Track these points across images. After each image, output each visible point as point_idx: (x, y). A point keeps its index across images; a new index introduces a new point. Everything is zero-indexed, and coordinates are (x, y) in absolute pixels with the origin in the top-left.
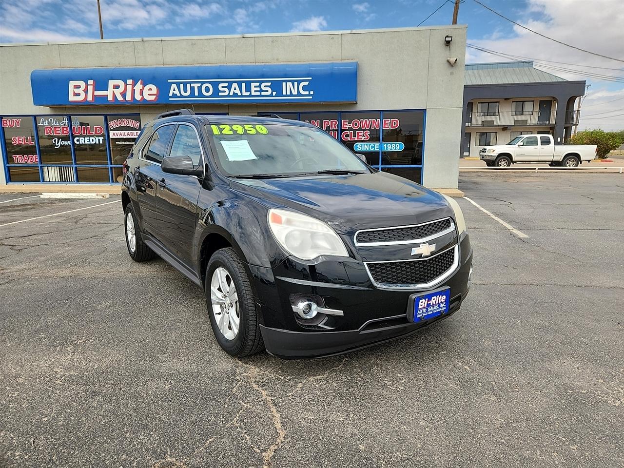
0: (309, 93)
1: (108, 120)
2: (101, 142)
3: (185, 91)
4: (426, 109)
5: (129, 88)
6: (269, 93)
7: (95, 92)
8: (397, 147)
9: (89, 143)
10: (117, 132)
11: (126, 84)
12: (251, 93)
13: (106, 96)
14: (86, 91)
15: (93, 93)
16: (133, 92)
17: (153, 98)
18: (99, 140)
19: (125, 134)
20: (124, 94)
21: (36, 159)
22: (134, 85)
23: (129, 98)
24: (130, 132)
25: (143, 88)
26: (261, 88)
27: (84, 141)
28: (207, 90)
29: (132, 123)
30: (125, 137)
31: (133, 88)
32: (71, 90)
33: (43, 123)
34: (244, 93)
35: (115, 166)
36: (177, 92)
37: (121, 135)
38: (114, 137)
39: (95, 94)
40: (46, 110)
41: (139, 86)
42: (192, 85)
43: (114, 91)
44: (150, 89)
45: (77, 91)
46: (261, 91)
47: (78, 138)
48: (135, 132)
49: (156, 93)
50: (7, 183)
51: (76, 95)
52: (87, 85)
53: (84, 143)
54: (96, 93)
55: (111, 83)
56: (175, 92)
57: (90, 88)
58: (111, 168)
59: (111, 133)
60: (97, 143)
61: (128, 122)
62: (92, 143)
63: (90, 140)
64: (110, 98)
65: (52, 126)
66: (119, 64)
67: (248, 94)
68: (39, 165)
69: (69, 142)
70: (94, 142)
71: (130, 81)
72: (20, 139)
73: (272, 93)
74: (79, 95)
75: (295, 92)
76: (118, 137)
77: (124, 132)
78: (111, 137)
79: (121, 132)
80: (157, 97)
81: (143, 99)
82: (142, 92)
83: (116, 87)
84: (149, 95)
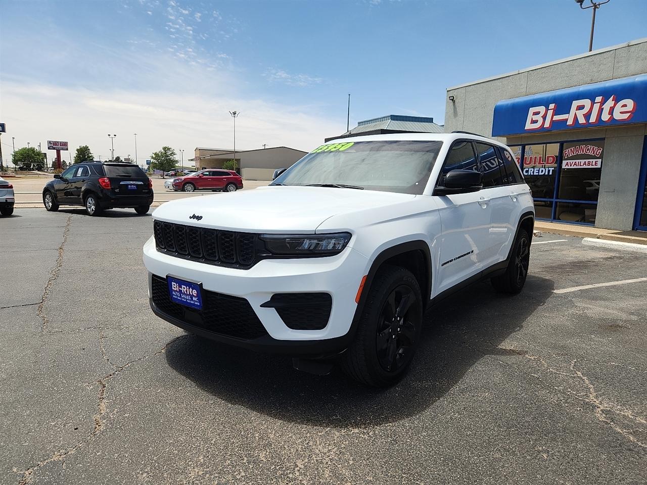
1: (564, 148)
2: (551, 173)
5: (596, 107)
7: (554, 117)
9: (537, 174)
10: (571, 161)
11: (593, 103)
13: (566, 121)
14: (544, 117)
15: (552, 118)
16: (601, 111)
17: (626, 116)
18: (549, 171)
19: (582, 164)
20: (587, 116)
22: (603, 103)
23: (593, 119)
24: (587, 161)
25: (615, 105)
27: (533, 172)
29: (592, 149)
30: (579, 167)
31: (600, 106)
32: (530, 116)
35: (560, 200)
37: (575, 164)
38: (567, 167)
39: (554, 119)
41: (610, 103)
43: (575, 114)
44: (625, 106)
45: (535, 118)
47: (527, 169)
48: (594, 160)
49: (631, 110)
51: (533, 122)
52: (547, 109)
53: (532, 174)
54: (556, 118)
55: (575, 104)
57: (550, 113)
58: (556, 202)
59: (564, 162)
60: (546, 174)
61: (588, 149)
62: (540, 174)
63: (539, 170)
64: (570, 122)
70: (543, 173)
71: (599, 99)
74: (536, 122)
76: (572, 167)
77: (580, 161)
78: (563, 167)
79: (577, 161)
80: (632, 115)
81: (612, 119)
82: (612, 110)
83: (580, 108)
84: (621, 113)
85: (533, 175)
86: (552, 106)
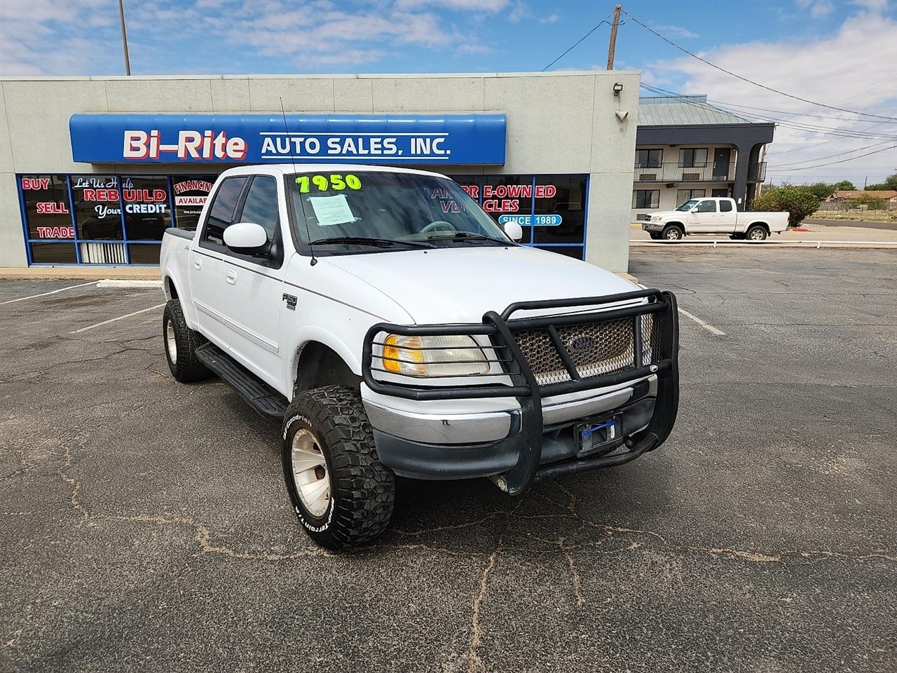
0: (446, 152)
1: (174, 183)
2: (163, 211)
3: (284, 147)
4: (589, 174)
5: (207, 142)
6: (393, 152)
7: (160, 146)
8: (553, 220)
9: (146, 212)
10: (185, 198)
11: (203, 136)
12: (370, 151)
13: (176, 152)
14: (148, 145)
15: (158, 147)
16: (213, 146)
17: (239, 155)
18: (160, 208)
19: (197, 201)
20: (200, 150)
21: (70, 232)
22: (214, 138)
23: (206, 154)
24: (202, 198)
25: (226, 142)
26: (383, 145)
27: (140, 210)
28: (312, 146)
29: (206, 186)
30: (196, 204)
31: (212, 141)
32: (128, 141)
33: (81, 184)
34: (361, 151)
36: (272, 148)
37: (190, 201)
38: (181, 204)
39: (160, 149)
40: (87, 168)
41: (220, 140)
42: (293, 140)
43: (186, 146)
44: (236, 144)
45: (135, 144)
46: (383, 148)
47: (131, 206)
49: (243, 149)
50: (29, 265)
51: (134, 149)
52: (149, 136)
53: (139, 212)
54: (163, 147)
55: (183, 135)
56: (269, 149)
57: (154, 141)
59: (177, 199)
60: (158, 211)
61: (201, 185)
62: (150, 211)
63: (147, 208)
64: (181, 154)
65: (95, 189)
66: (190, 108)
67: (366, 152)
68: (76, 241)
69: (119, 210)
70: (153, 211)
72: (48, 206)
73: (397, 152)
74: (138, 149)
75: (427, 152)
76: (187, 204)
77: (195, 197)
78: (177, 204)
79: (192, 198)
80: (245, 155)
81: (226, 156)
82: (224, 148)
83: (190, 140)
84: (234, 151)
85: (141, 213)
86: (155, 133)
